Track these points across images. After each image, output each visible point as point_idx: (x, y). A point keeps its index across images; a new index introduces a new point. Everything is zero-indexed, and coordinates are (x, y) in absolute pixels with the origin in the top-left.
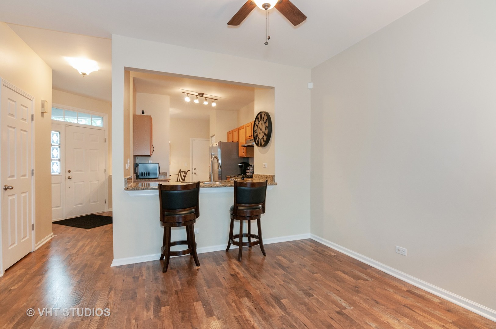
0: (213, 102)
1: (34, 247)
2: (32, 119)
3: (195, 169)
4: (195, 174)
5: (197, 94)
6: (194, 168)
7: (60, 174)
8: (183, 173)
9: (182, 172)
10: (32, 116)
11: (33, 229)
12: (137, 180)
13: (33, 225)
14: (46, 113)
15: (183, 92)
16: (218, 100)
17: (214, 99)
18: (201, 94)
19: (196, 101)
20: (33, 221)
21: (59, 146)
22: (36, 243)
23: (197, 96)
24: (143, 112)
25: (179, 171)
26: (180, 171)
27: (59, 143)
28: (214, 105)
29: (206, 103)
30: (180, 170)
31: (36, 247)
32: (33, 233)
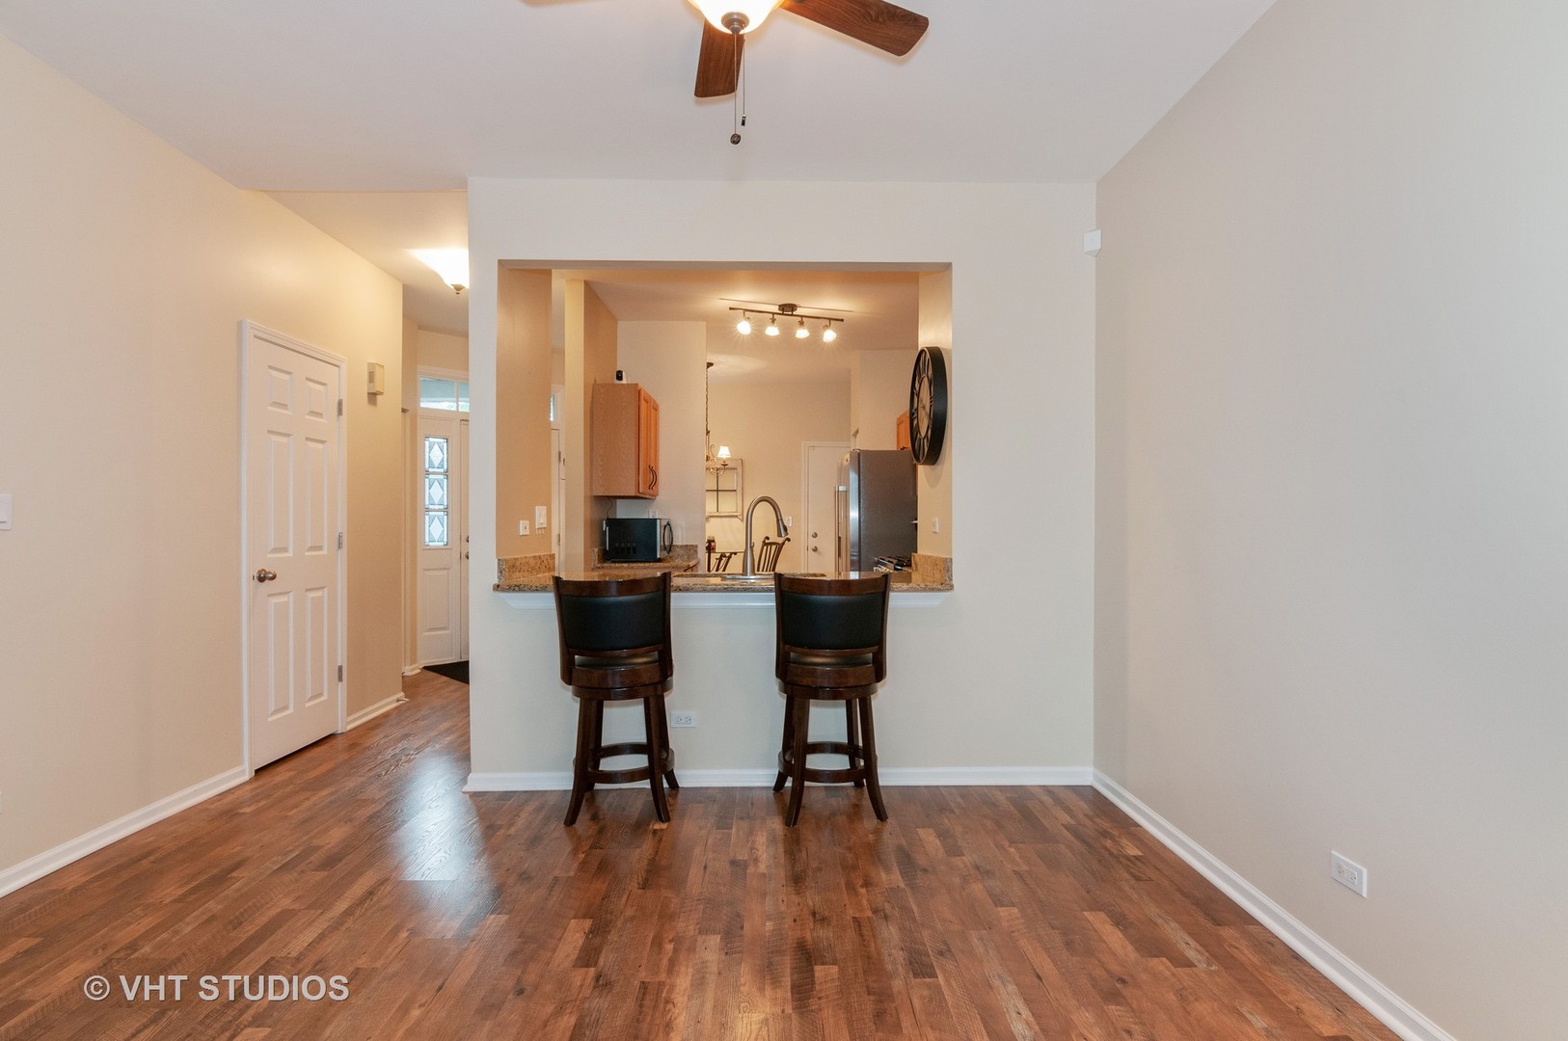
0: (826, 327)
1: (344, 722)
2: (340, 412)
3: (815, 535)
4: (815, 550)
5: (776, 309)
6: (811, 533)
7: (446, 547)
8: (774, 547)
9: (772, 544)
10: (340, 403)
11: (340, 679)
12: (599, 565)
13: (340, 669)
14: (381, 393)
15: (731, 309)
16: (842, 320)
17: (830, 319)
18: (788, 309)
19: (772, 331)
20: (341, 659)
21: (446, 474)
22: (349, 715)
23: (773, 314)
24: (619, 376)
25: (764, 542)
26: (767, 541)
27: (445, 467)
28: (829, 336)
29: (802, 333)
30: (767, 538)
31: (348, 723)
32: (342, 688)
